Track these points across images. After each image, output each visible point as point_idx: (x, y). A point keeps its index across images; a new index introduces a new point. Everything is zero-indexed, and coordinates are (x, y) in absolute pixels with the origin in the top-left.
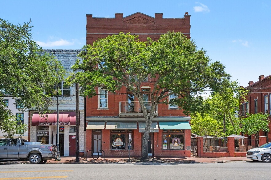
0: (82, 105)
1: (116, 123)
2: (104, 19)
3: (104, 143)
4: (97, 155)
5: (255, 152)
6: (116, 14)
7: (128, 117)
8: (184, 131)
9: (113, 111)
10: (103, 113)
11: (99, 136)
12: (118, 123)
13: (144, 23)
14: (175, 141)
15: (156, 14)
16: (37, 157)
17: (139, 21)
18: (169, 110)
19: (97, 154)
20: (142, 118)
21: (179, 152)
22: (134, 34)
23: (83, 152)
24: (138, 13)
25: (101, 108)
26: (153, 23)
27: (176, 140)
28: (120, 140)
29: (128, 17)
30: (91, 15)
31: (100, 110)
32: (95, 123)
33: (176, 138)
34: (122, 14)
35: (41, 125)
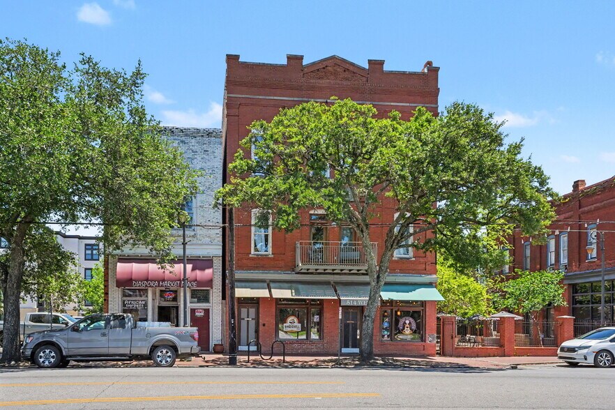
0: (219, 245)
1: (289, 285)
2: (264, 65)
3: (264, 325)
4: (245, 351)
5: (581, 348)
6: (290, 58)
7: (312, 273)
8: (423, 303)
9: (282, 260)
10: (261, 263)
11: (252, 311)
12: (294, 285)
13: (347, 79)
14: (405, 323)
15: (370, 62)
16: (169, 354)
17: (335, 74)
18: (395, 260)
19: (245, 348)
20: (342, 276)
21: (413, 347)
22: (325, 101)
23: (222, 345)
24: (333, 58)
25: (257, 253)
26: (364, 79)
27: (407, 322)
28: (296, 320)
29: (313, 64)
30: (237, 57)
31: (255, 258)
32: (247, 284)
33: (407, 318)
34: (301, 58)
35: (136, 286)
